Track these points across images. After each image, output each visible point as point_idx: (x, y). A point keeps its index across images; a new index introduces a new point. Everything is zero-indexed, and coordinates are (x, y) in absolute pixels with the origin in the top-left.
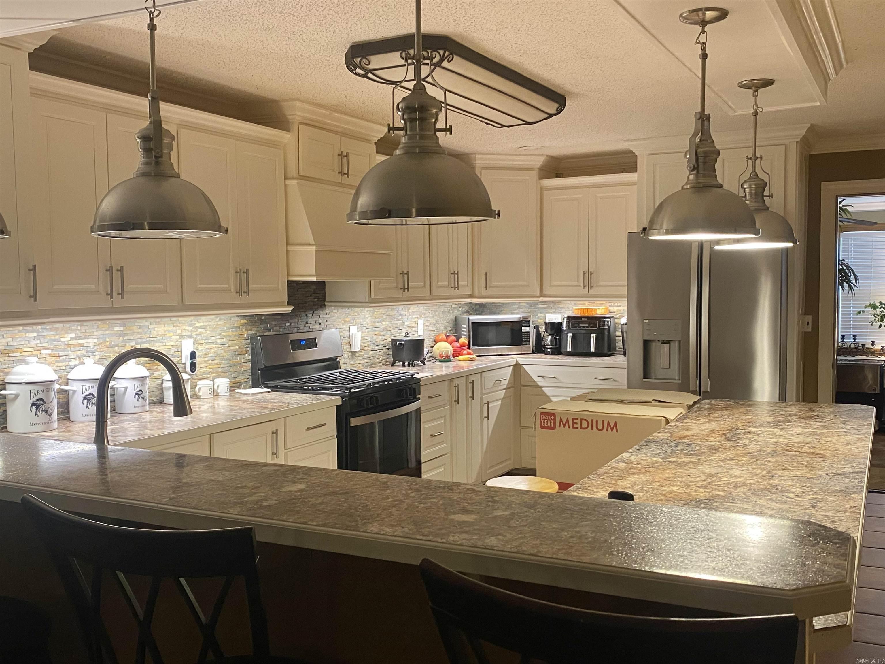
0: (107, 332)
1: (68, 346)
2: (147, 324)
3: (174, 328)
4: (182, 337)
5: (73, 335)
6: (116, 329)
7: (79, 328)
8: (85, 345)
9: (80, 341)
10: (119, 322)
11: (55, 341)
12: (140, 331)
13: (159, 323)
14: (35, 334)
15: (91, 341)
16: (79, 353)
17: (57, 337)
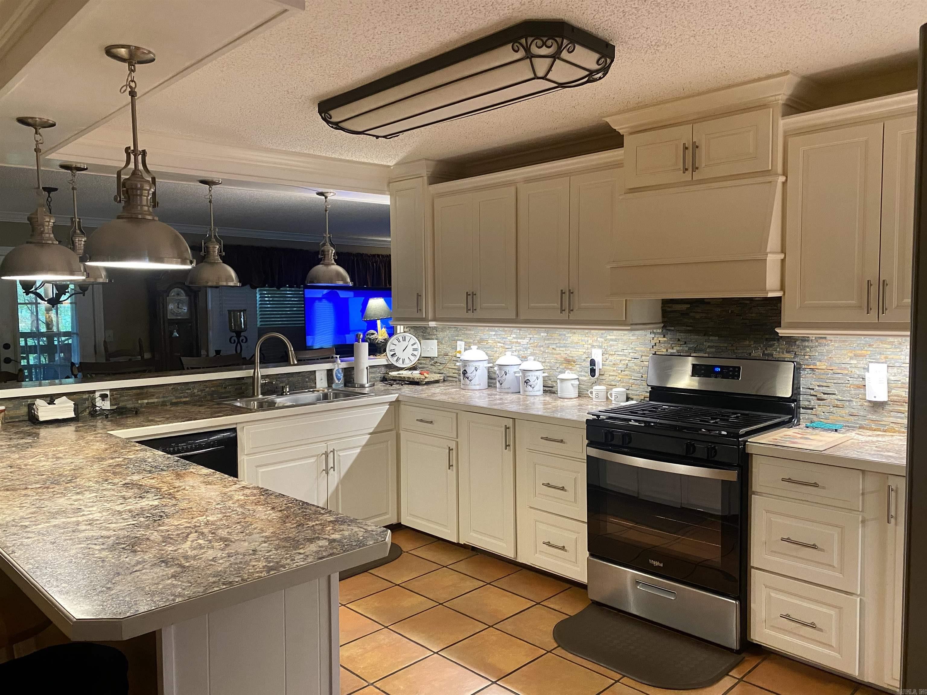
0: (535, 336)
1: (512, 343)
2: (564, 333)
3: (586, 338)
4: (593, 346)
5: (515, 336)
6: (542, 334)
7: (518, 331)
8: (522, 343)
9: (519, 340)
10: (544, 330)
11: (504, 338)
12: (560, 337)
13: (575, 333)
14: (494, 333)
15: (525, 341)
16: (518, 348)
17: (506, 336)
